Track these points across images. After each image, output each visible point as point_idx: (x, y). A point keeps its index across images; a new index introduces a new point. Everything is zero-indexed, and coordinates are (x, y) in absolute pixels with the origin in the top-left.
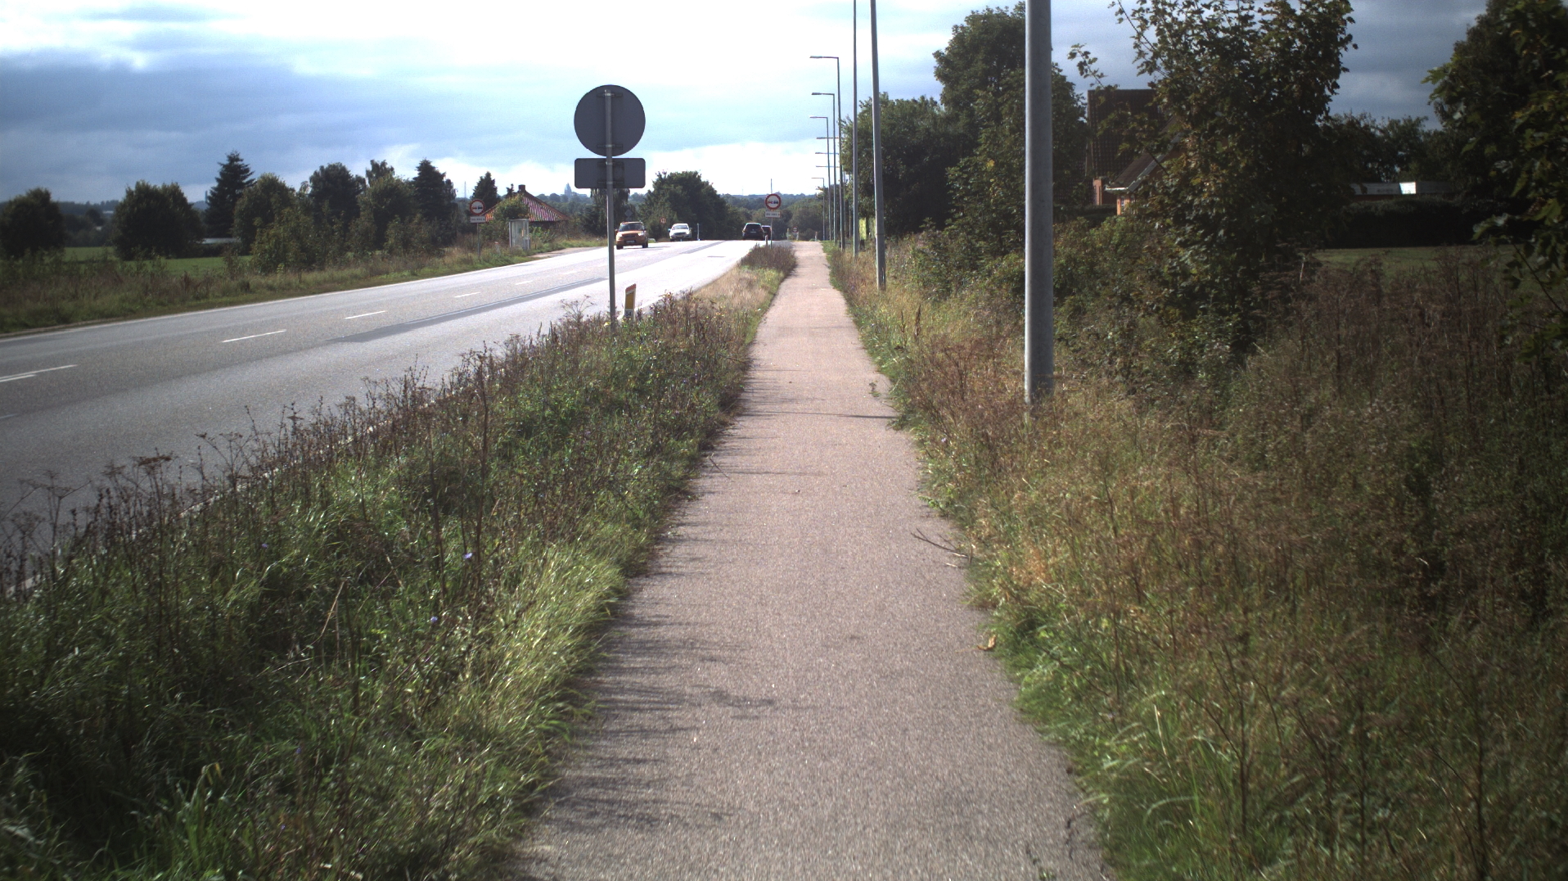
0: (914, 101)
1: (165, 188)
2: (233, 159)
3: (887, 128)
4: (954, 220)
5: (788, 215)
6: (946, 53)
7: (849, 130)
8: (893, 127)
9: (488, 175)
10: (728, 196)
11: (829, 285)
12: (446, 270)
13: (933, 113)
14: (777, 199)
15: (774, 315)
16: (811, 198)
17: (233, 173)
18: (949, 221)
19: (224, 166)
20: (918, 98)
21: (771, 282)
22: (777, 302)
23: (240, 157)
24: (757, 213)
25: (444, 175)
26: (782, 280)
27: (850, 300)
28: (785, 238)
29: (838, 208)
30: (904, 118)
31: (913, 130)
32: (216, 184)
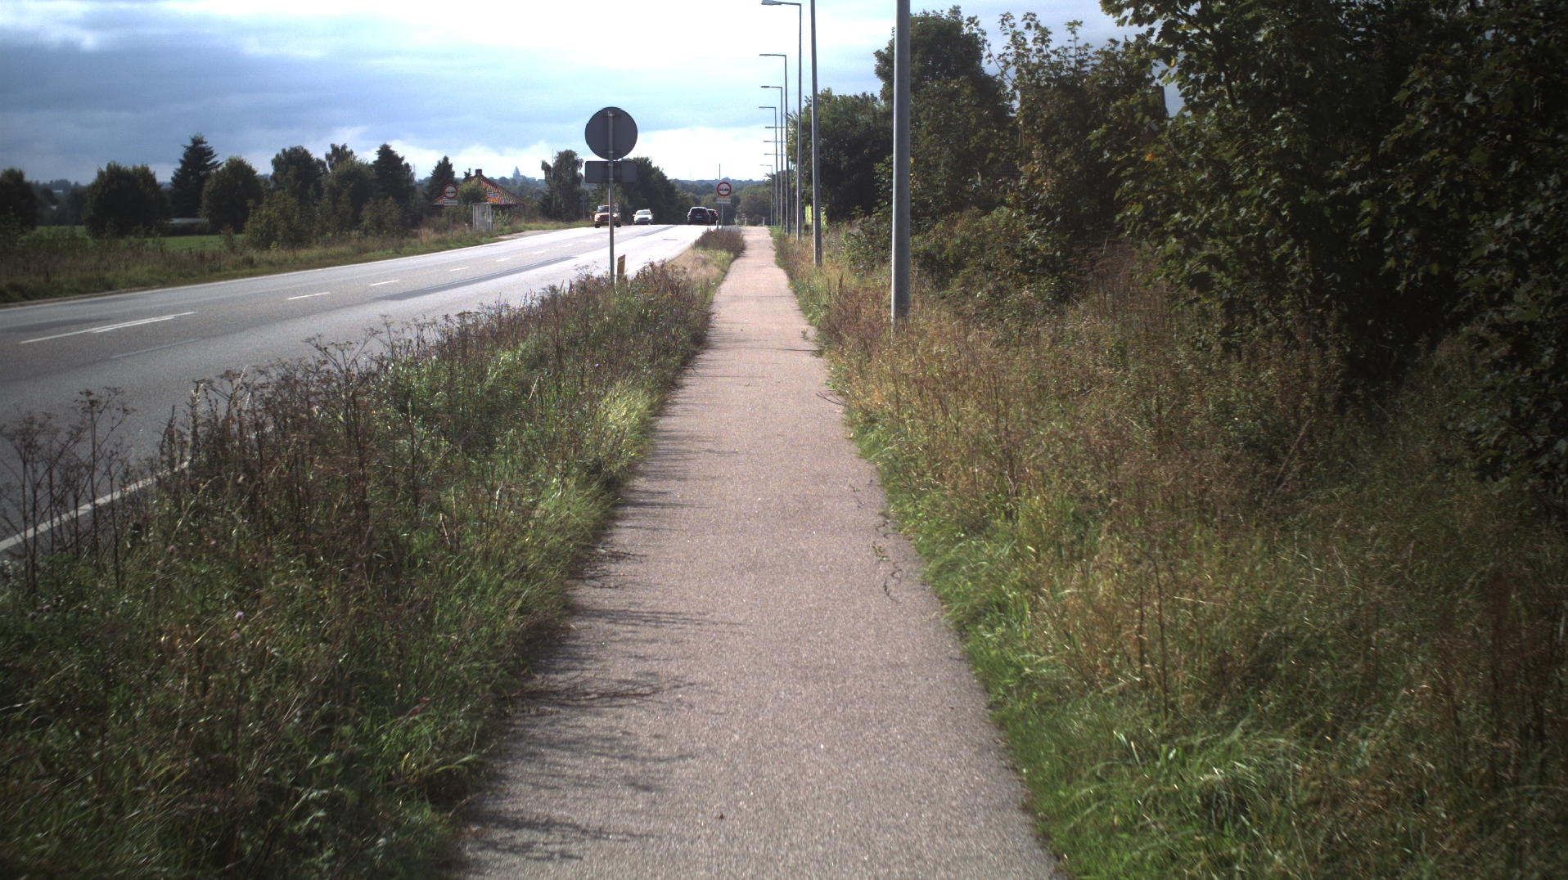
0: (856, 97)
1: (135, 169)
2: (197, 141)
3: (830, 122)
5: (736, 201)
6: (886, 52)
7: (795, 123)
8: (835, 121)
9: (446, 159)
10: (677, 181)
11: (773, 265)
12: (424, 248)
13: (873, 108)
14: (727, 187)
15: (726, 287)
16: (759, 184)
17: (197, 155)
18: (876, 208)
19: (188, 148)
20: (859, 94)
21: (723, 261)
22: (729, 277)
23: (204, 139)
24: (707, 198)
25: (402, 159)
26: (732, 261)
27: (791, 276)
28: (734, 223)
29: (784, 195)
30: (846, 112)
31: (854, 123)
32: (179, 166)
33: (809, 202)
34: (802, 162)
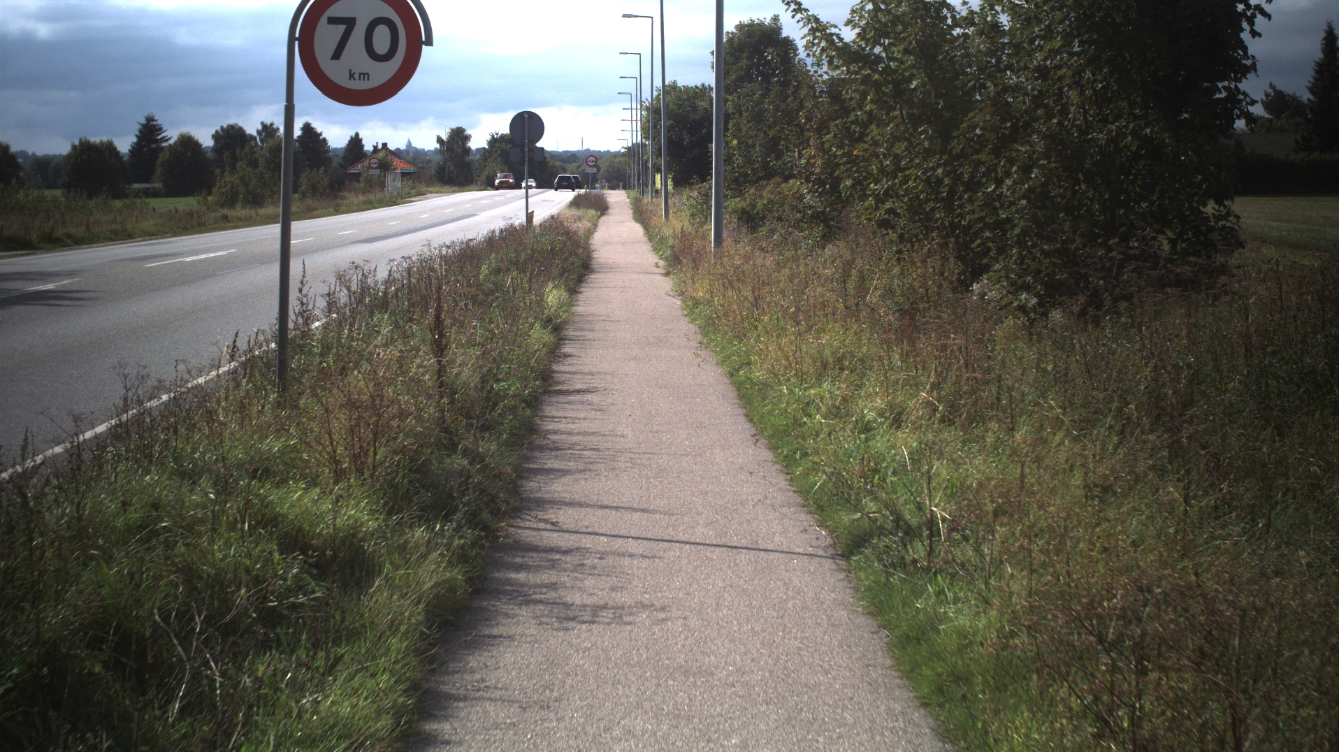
0: (697, 87)
1: (102, 143)
2: (150, 119)
3: (676, 107)
5: (597, 169)
7: (647, 108)
8: (680, 106)
9: (357, 134)
13: (710, 96)
16: (617, 154)
19: (143, 125)
20: (699, 85)
21: (593, 217)
22: (598, 229)
23: (156, 118)
24: (573, 166)
25: (321, 134)
26: (599, 217)
28: (598, 188)
29: (638, 165)
32: (135, 140)
33: (659, 171)
34: (654, 139)
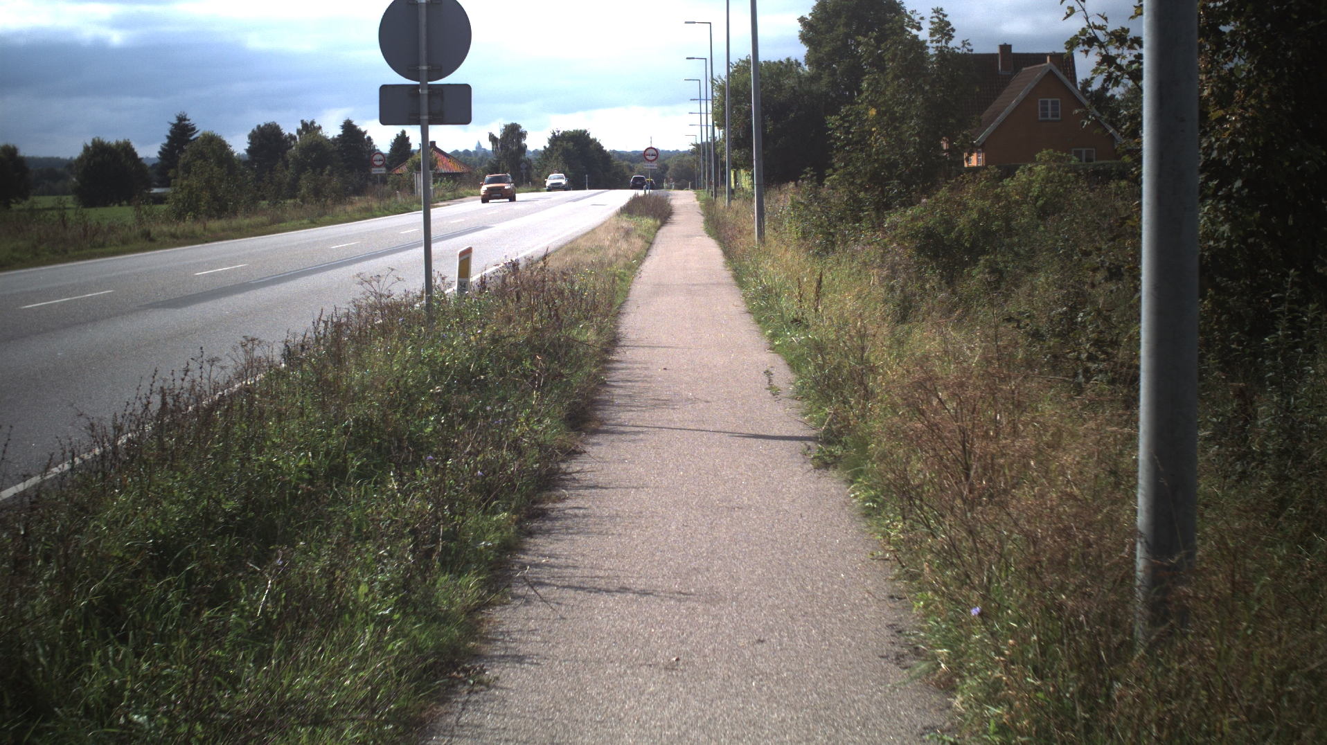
0: (781, 62)
1: (118, 144)
2: (181, 119)
4: (835, 170)
5: (665, 168)
6: (810, 18)
10: (614, 152)
11: (703, 233)
13: (798, 73)
14: (654, 152)
15: (650, 267)
16: (685, 154)
17: (181, 131)
18: (830, 171)
19: (174, 125)
20: (783, 59)
21: (648, 231)
23: (188, 117)
24: (638, 166)
25: (365, 132)
26: (659, 228)
28: (663, 188)
30: (771, 77)
32: (166, 141)
34: (729, 127)
